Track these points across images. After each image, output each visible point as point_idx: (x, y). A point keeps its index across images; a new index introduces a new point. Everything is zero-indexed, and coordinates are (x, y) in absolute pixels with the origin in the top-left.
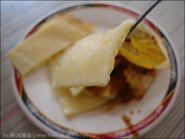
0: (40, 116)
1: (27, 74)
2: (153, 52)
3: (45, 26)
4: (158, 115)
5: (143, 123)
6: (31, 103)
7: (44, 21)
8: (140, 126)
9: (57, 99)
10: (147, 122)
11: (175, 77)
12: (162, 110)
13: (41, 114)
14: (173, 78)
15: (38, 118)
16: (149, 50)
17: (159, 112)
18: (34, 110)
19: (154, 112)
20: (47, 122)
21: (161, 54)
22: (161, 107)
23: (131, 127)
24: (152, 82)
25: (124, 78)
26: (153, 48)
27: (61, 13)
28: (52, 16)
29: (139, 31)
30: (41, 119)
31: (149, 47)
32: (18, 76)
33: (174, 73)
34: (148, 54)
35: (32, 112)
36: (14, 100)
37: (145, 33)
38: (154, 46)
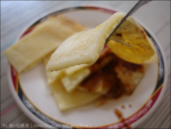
0: (36, 112)
1: (23, 72)
2: (142, 47)
3: (39, 27)
4: (149, 109)
5: (134, 117)
6: (27, 99)
7: (38, 22)
8: (132, 119)
9: (52, 95)
10: (138, 116)
11: (162, 74)
12: (152, 105)
13: (37, 110)
14: (161, 74)
15: (34, 114)
16: (138, 45)
17: (149, 106)
18: (30, 106)
19: (144, 106)
20: (43, 117)
21: (150, 48)
22: (151, 102)
23: (123, 121)
24: (141, 78)
25: (115, 74)
26: (142, 43)
27: (54, 14)
28: (46, 17)
29: (130, 24)
30: (37, 114)
31: (139, 41)
32: (15, 74)
33: (161, 70)
34: (138, 50)
35: (28, 108)
36: (11, 96)
37: (135, 26)
38: (143, 41)
